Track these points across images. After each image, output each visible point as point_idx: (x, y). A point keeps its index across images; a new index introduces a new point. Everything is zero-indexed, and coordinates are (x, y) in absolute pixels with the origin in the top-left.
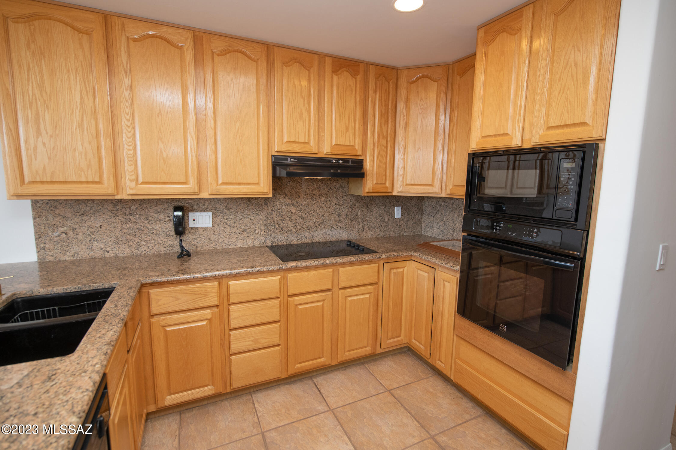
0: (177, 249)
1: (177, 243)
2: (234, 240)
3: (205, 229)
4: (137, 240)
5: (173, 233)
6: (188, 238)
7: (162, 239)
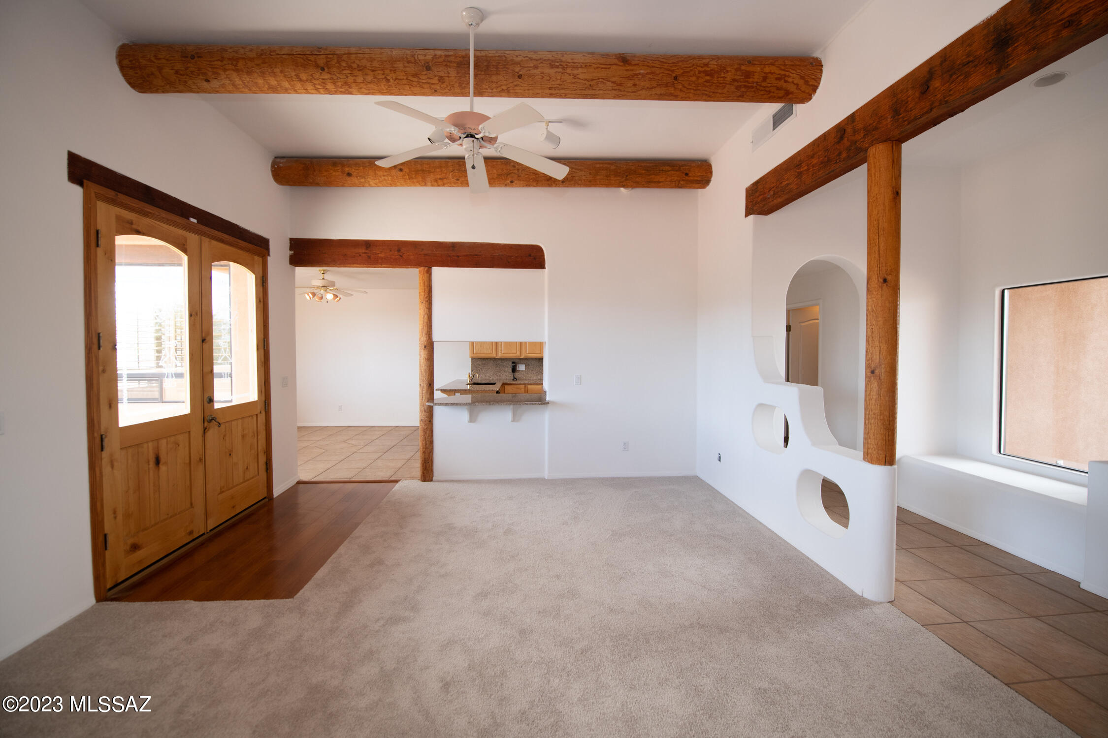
0: (513, 378)
1: (512, 376)
2: (533, 376)
3: (522, 371)
4: (499, 374)
5: (511, 372)
6: (517, 374)
7: (507, 374)
